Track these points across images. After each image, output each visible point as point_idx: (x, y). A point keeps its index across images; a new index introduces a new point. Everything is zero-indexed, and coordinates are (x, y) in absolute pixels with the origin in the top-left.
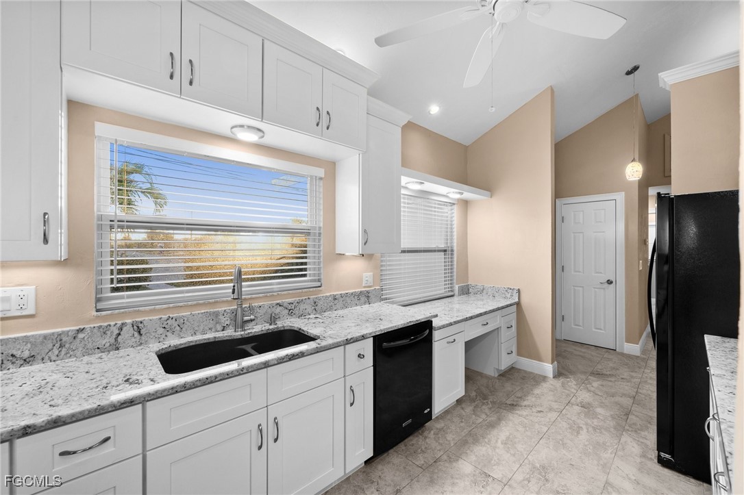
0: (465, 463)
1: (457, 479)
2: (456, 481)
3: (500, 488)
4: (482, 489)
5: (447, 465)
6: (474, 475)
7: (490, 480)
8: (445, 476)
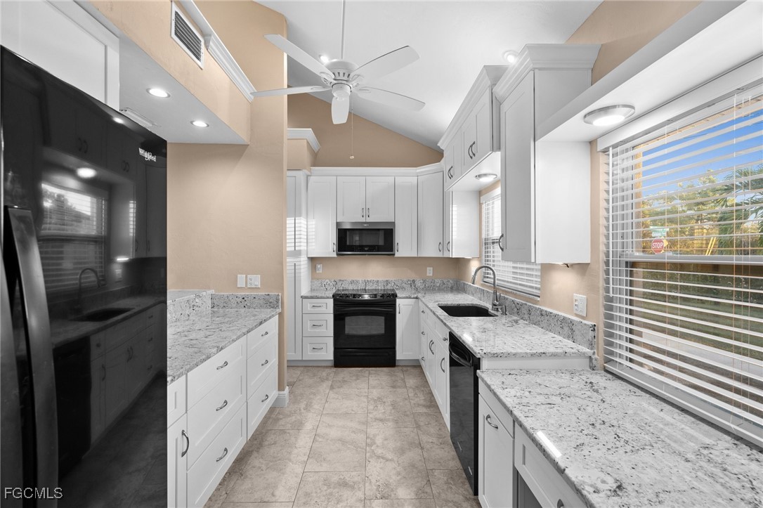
0: (409, 497)
1: (401, 479)
2: (399, 477)
3: (367, 493)
4: (378, 483)
5: (419, 485)
6: (392, 490)
7: (379, 496)
8: (410, 475)
